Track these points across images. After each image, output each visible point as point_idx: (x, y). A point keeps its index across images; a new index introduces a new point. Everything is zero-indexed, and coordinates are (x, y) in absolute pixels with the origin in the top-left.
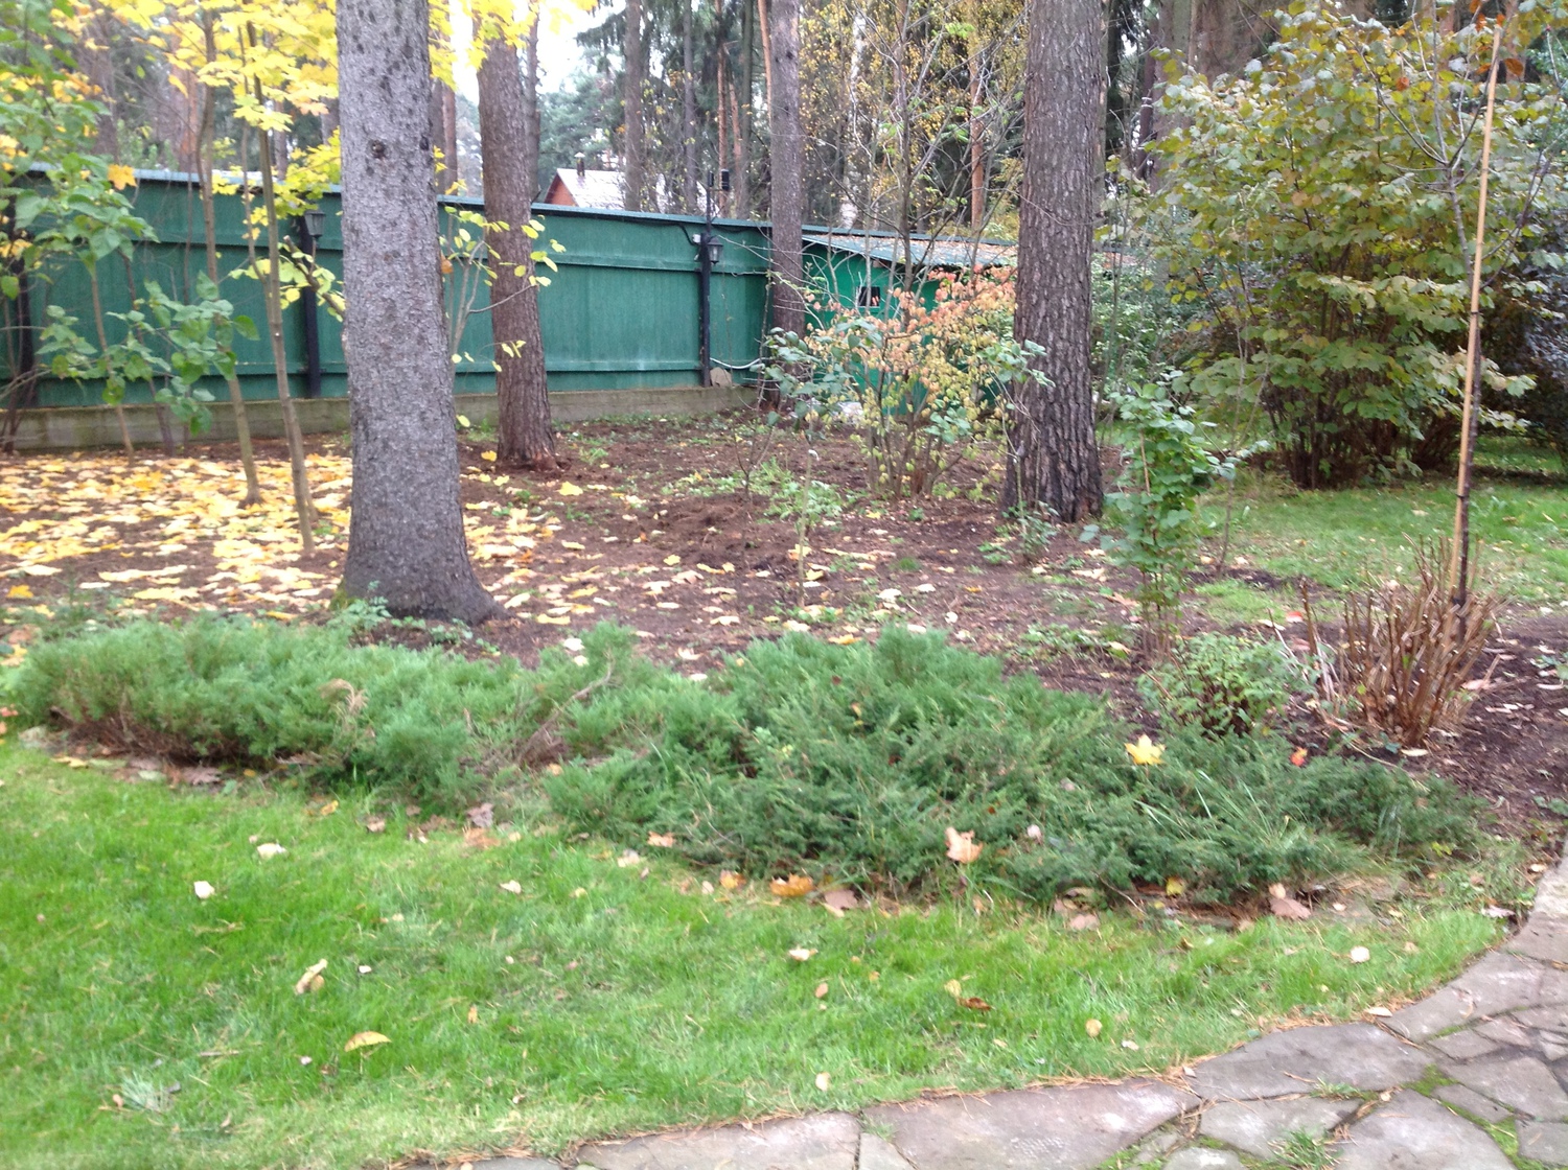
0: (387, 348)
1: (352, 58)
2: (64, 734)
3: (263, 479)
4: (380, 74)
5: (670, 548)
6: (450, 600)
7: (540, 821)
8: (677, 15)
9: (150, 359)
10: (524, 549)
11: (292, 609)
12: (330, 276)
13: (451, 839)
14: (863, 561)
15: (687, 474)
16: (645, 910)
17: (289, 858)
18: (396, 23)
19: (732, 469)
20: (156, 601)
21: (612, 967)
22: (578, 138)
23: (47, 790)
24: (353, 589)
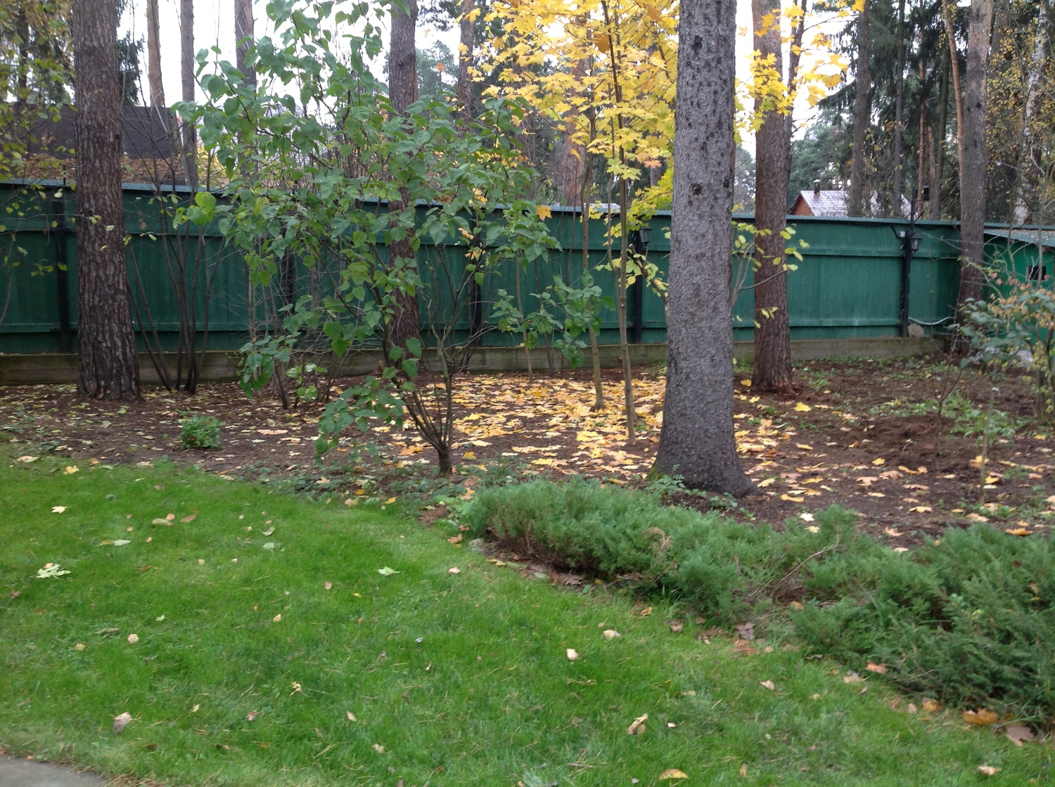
0: (693, 315)
1: (684, 132)
2: (493, 544)
3: (606, 394)
4: (701, 141)
5: (877, 453)
6: (723, 480)
7: (786, 640)
8: (892, 83)
9: (552, 321)
10: (770, 447)
11: (623, 477)
12: (655, 268)
13: (726, 644)
14: (1032, 472)
15: (890, 399)
16: (864, 717)
17: (622, 641)
18: (713, 108)
19: (924, 397)
20: (543, 466)
21: (840, 755)
22: (816, 169)
23: (484, 578)
24: (662, 468)
